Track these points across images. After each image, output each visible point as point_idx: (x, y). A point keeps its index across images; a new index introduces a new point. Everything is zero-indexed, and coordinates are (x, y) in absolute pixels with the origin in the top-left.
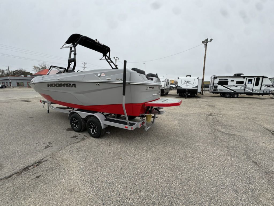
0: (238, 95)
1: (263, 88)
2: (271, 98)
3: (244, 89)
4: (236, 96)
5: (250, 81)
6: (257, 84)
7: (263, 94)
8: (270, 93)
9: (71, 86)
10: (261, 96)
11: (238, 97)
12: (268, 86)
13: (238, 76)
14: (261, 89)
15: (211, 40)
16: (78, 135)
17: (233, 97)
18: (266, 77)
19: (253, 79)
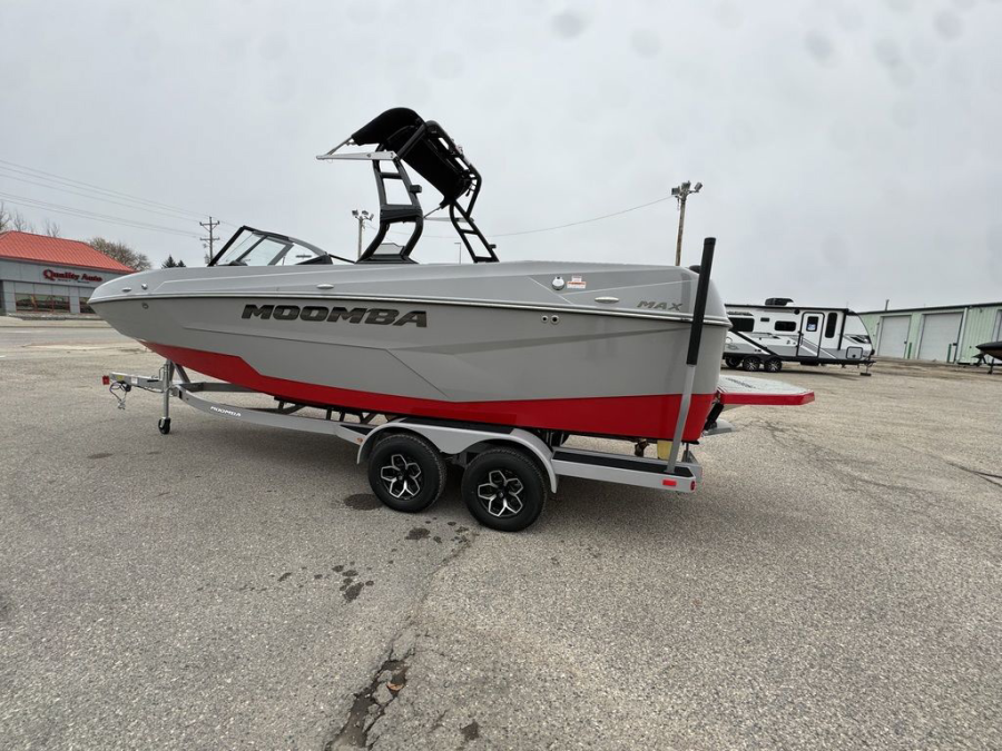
0: (780, 365)
1: (846, 344)
2: (862, 374)
3: (798, 347)
4: (774, 367)
5: (813, 321)
6: (830, 333)
7: (843, 363)
8: (863, 359)
9: (397, 319)
10: (837, 368)
11: (779, 371)
12: (858, 339)
13: (777, 304)
14: (839, 348)
15: (699, 187)
16: (427, 527)
17: (767, 370)
18: (853, 314)
19: (820, 316)
